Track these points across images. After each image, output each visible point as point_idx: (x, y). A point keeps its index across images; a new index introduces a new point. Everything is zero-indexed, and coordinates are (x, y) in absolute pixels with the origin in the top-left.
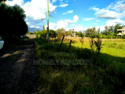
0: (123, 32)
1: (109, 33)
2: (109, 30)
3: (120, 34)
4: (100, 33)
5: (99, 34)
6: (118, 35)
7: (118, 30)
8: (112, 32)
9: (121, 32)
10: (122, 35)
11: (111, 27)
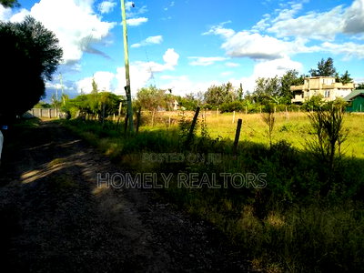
0: (305, 93)
1: (268, 98)
2: (268, 89)
3: (298, 98)
4: (243, 98)
5: (241, 100)
6: (293, 100)
7: (293, 88)
8: (275, 95)
9: (300, 92)
10: (303, 100)
11: (274, 82)
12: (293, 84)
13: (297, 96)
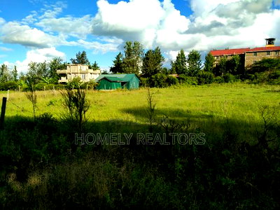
0: (68, 75)
1: (40, 79)
2: (39, 72)
3: (63, 79)
4: (18, 78)
5: (16, 80)
6: (60, 81)
7: (59, 72)
8: (45, 77)
9: (64, 75)
10: (67, 81)
11: (44, 66)
12: (59, 69)
13: (62, 78)
